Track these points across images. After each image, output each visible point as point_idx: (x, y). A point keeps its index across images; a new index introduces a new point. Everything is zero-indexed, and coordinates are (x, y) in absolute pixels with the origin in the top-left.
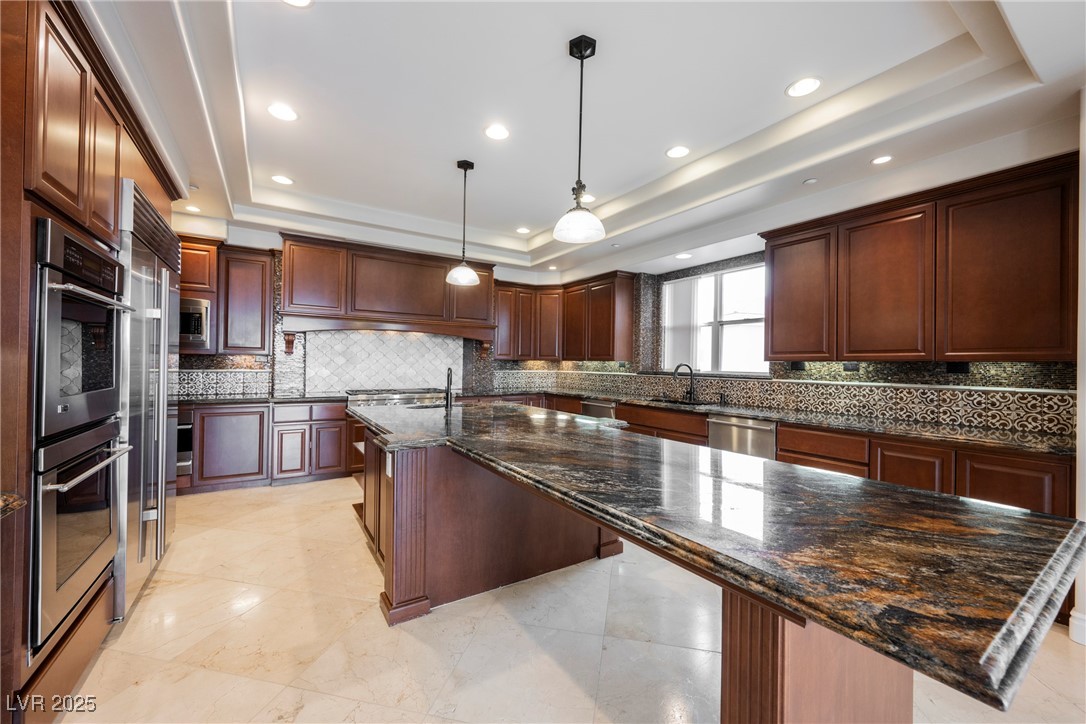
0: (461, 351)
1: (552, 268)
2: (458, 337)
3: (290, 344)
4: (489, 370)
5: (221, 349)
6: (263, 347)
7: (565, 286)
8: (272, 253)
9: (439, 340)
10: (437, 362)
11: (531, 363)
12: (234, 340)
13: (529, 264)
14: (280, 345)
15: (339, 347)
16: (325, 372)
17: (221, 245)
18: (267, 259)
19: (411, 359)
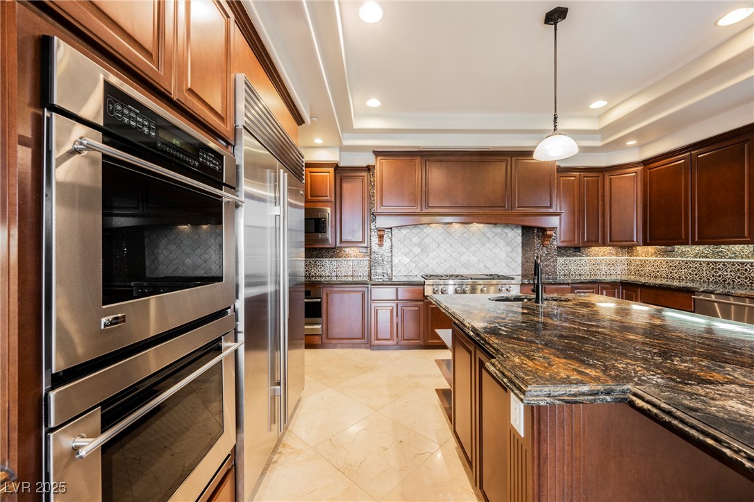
0: (519, 239)
1: (631, 143)
2: (517, 226)
3: (381, 237)
4: (552, 257)
5: (338, 245)
6: (363, 241)
7: (646, 163)
8: (369, 169)
9: (498, 230)
10: (497, 251)
11: (595, 250)
12: (346, 237)
13: (599, 144)
14: (375, 240)
15: (415, 240)
16: (406, 260)
17: (337, 167)
18: (365, 174)
19: (474, 248)
